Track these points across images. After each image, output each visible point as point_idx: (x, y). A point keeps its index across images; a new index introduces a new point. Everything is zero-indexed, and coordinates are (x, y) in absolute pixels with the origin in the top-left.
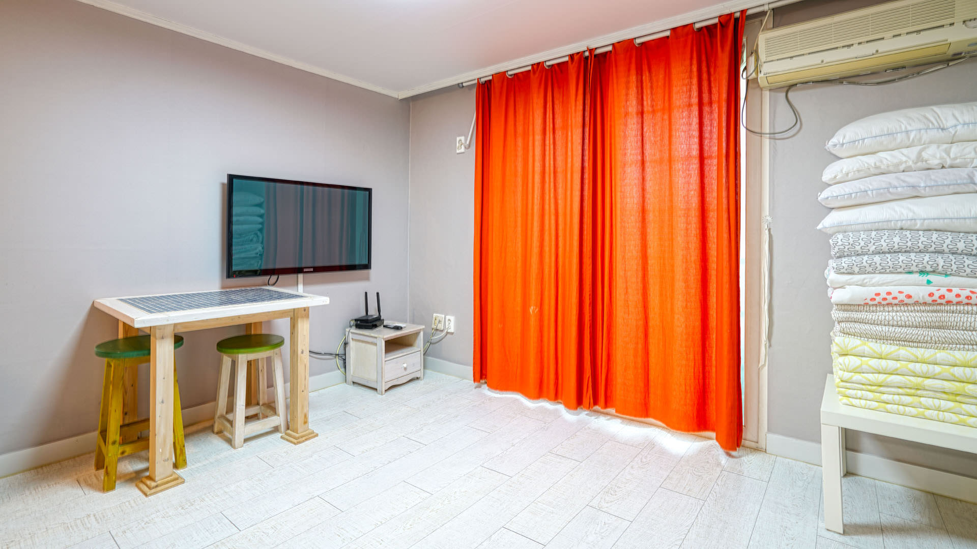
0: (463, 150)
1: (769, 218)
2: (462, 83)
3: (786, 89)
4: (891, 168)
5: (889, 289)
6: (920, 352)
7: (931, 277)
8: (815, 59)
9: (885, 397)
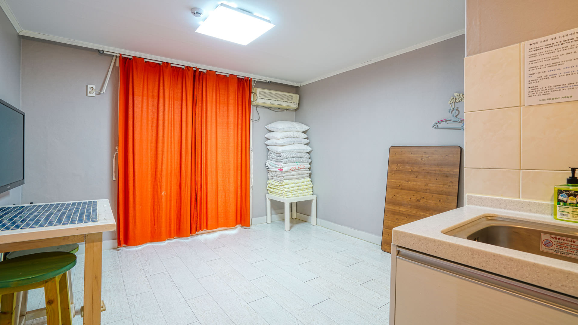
0: (94, 95)
1: (252, 147)
2: (103, 51)
3: (256, 106)
4: (289, 137)
5: (293, 166)
6: (298, 181)
7: (298, 163)
8: (269, 101)
9: (293, 193)
